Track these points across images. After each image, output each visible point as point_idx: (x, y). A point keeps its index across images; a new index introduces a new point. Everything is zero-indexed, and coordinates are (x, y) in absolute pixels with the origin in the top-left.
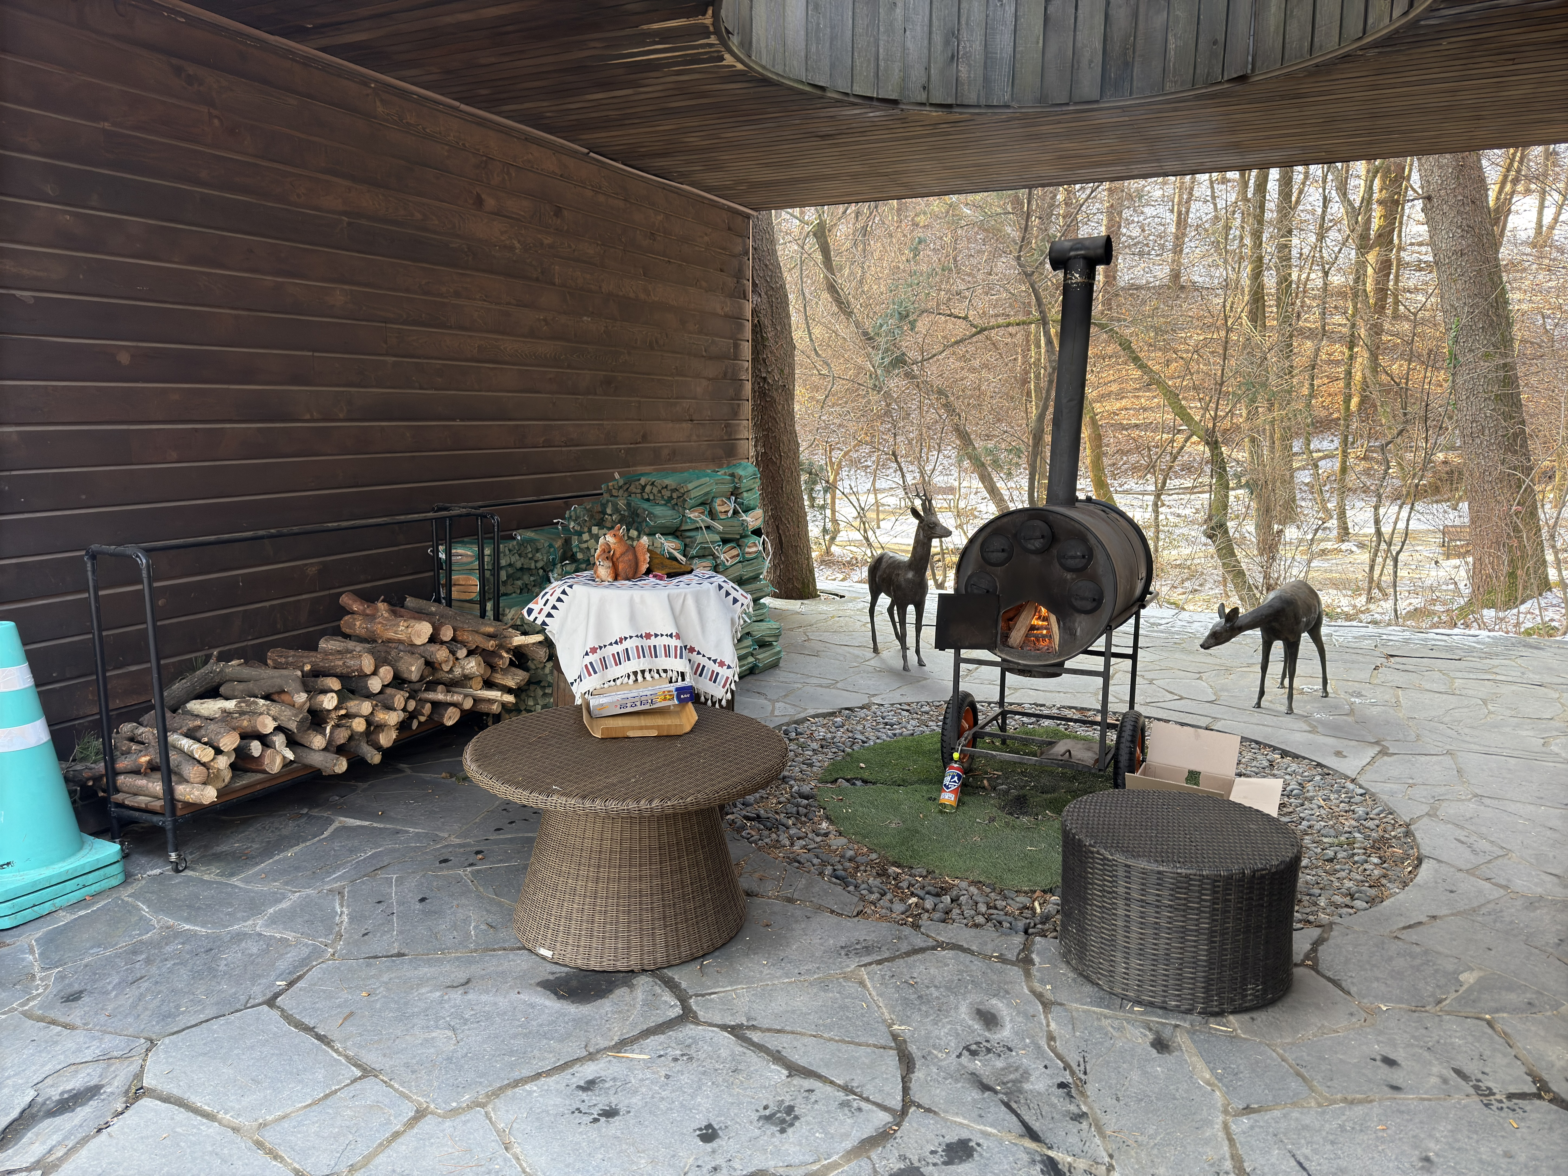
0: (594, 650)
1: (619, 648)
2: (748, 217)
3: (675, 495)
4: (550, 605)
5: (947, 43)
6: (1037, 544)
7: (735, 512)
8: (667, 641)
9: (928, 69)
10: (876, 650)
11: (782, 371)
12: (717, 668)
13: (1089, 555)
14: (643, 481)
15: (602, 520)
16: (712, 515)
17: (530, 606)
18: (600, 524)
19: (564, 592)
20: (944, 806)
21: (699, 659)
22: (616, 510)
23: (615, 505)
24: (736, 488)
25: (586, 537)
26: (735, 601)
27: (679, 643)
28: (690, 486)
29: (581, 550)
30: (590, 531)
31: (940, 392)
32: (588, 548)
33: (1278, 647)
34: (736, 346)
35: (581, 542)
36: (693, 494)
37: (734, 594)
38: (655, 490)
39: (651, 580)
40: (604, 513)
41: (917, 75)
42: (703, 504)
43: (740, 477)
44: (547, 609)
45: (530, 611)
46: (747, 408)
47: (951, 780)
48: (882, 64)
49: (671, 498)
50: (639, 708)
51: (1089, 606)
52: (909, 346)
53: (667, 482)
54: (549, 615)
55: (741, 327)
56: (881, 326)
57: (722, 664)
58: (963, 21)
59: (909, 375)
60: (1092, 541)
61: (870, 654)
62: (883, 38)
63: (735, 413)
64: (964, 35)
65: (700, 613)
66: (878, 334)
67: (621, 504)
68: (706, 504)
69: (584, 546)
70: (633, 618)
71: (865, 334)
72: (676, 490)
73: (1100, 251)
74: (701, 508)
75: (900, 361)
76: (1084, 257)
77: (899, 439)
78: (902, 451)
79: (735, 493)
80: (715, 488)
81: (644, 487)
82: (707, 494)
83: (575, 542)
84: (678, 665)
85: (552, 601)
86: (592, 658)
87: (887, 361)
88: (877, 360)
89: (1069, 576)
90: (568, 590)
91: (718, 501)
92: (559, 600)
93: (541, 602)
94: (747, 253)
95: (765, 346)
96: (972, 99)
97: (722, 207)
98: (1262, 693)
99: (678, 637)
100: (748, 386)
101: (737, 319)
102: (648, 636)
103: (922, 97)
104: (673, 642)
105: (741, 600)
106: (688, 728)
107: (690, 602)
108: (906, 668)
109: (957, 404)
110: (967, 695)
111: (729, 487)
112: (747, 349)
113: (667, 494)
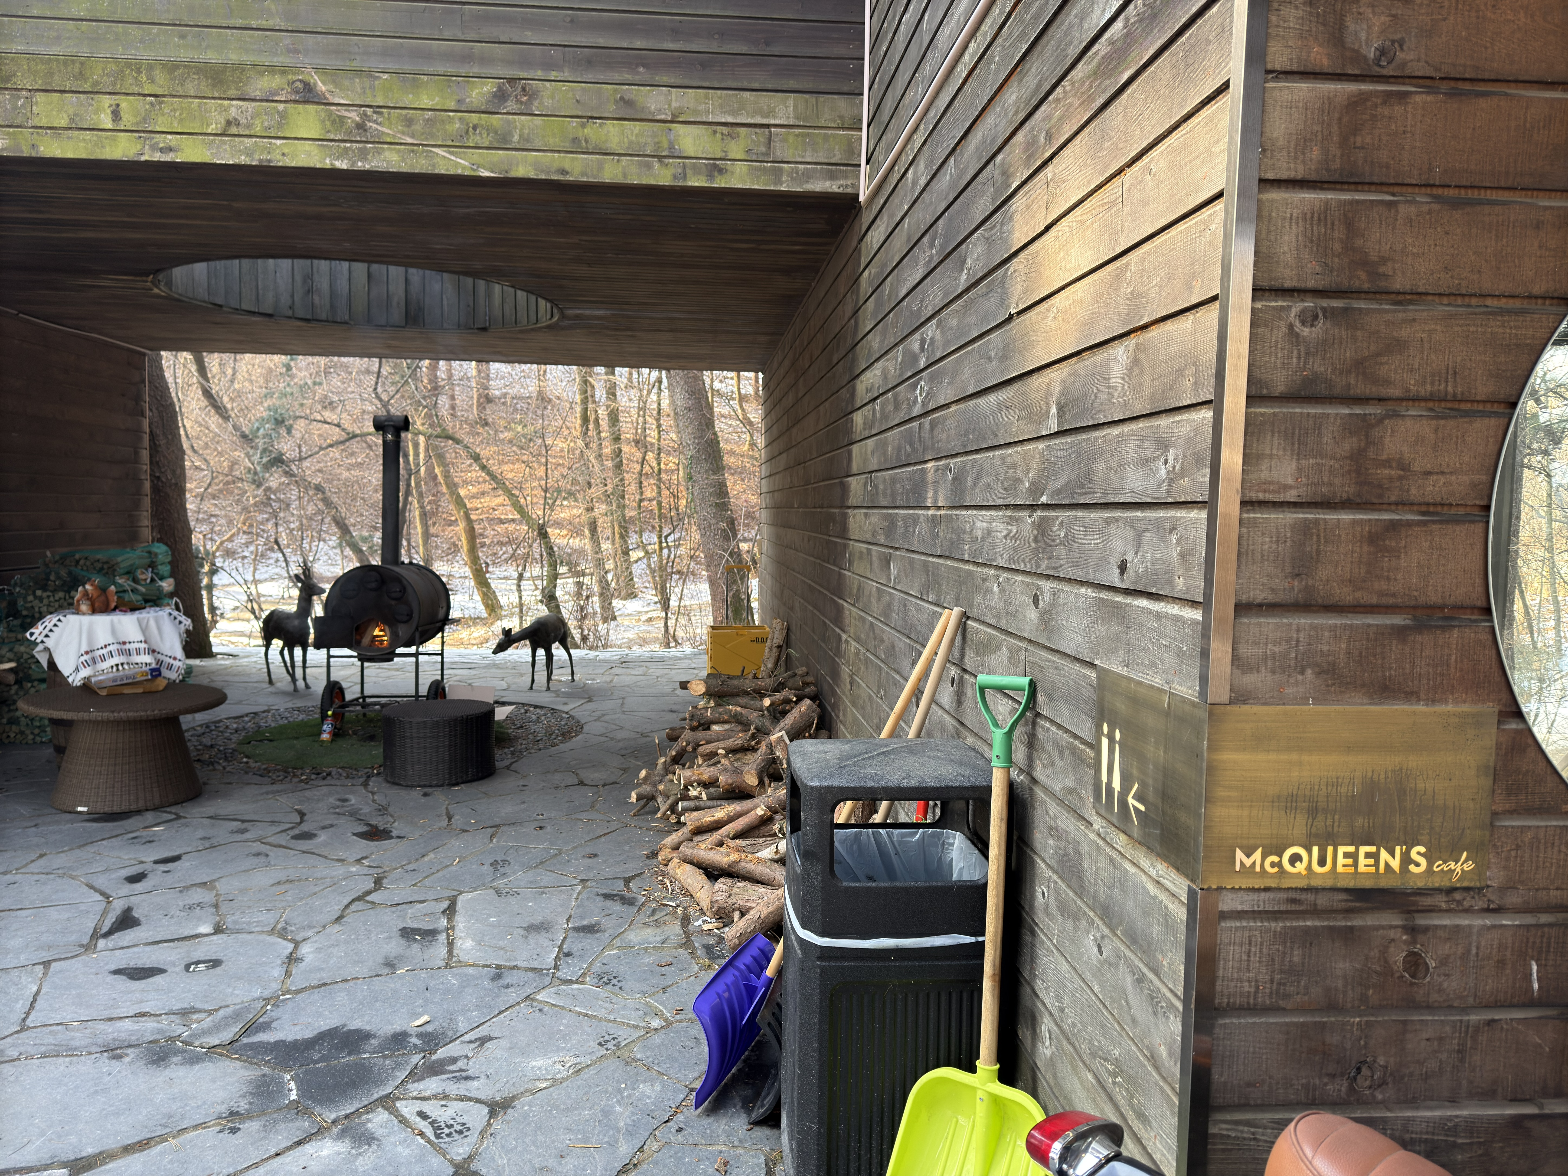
0: (87, 653)
1: (104, 651)
2: (144, 355)
3: (105, 566)
4: (48, 629)
5: (304, 282)
6: (374, 585)
7: (152, 580)
8: (137, 645)
9: (292, 296)
10: (271, 682)
11: (174, 472)
12: (171, 661)
13: (404, 590)
14: (77, 556)
15: (46, 585)
16: (135, 580)
17: (32, 630)
18: (44, 588)
19: (59, 620)
20: (323, 741)
21: (159, 656)
22: (59, 577)
23: (57, 573)
24: (153, 562)
25: (30, 598)
26: (180, 622)
27: (146, 646)
28: (119, 559)
29: (26, 609)
30: (34, 593)
31: (318, 488)
32: (32, 607)
33: (541, 652)
34: (136, 453)
35: (26, 602)
36: (122, 565)
37: (179, 618)
38: (88, 563)
39: (117, 612)
40: (48, 579)
41: (285, 300)
42: (128, 573)
43: (156, 555)
44: (46, 631)
45: (32, 634)
46: (147, 502)
47: (327, 727)
48: (260, 292)
49: (102, 569)
50: (125, 681)
51: (405, 618)
52: (287, 447)
53: (99, 556)
54: (47, 636)
55: (140, 439)
56: (258, 429)
57: (175, 659)
58: (315, 270)
59: (289, 474)
60: (405, 582)
61: (267, 685)
62: (261, 276)
63: (137, 505)
64: (316, 277)
65: (159, 629)
66: (257, 437)
67: (63, 573)
68: (130, 573)
69: (29, 605)
70: (114, 632)
71: (244, 436)
72: (107, 562)
73: (402, 424)
74: (126, 576)
75: (278, 461)
76: (393, 426)
77: (281, 529)
78: (283, 541)
79: (152, 565)
80: (137, 562)
81: (77, 562)
82: (132, 565)
83: (20, 602)
84: (147, 659)
85: (50, 626)
86: (86, 657)
87: (265, 460)
88: (256, 458)
89: (393, 602)
90: (62, 618)
91: (139, 571)
92: (55, 625)
93: (41, 628)
94: (144, 381)
95: (157, 451)
96: (323, 316)
97: (122, 348)
98: (533, 681)
99: (146, 642)
100: (147, 485)
101: (137, 431)
102: (124, 643)
103: (290, 313)
104: (143, 645)
105: (185, 622)
106: (161, 688)
107: (152, 623)
108: (296, 690)
109: (335, 499)
110: (336, 683)
111: (147, 561)
112: (145, 455)
113: (100, 565)
